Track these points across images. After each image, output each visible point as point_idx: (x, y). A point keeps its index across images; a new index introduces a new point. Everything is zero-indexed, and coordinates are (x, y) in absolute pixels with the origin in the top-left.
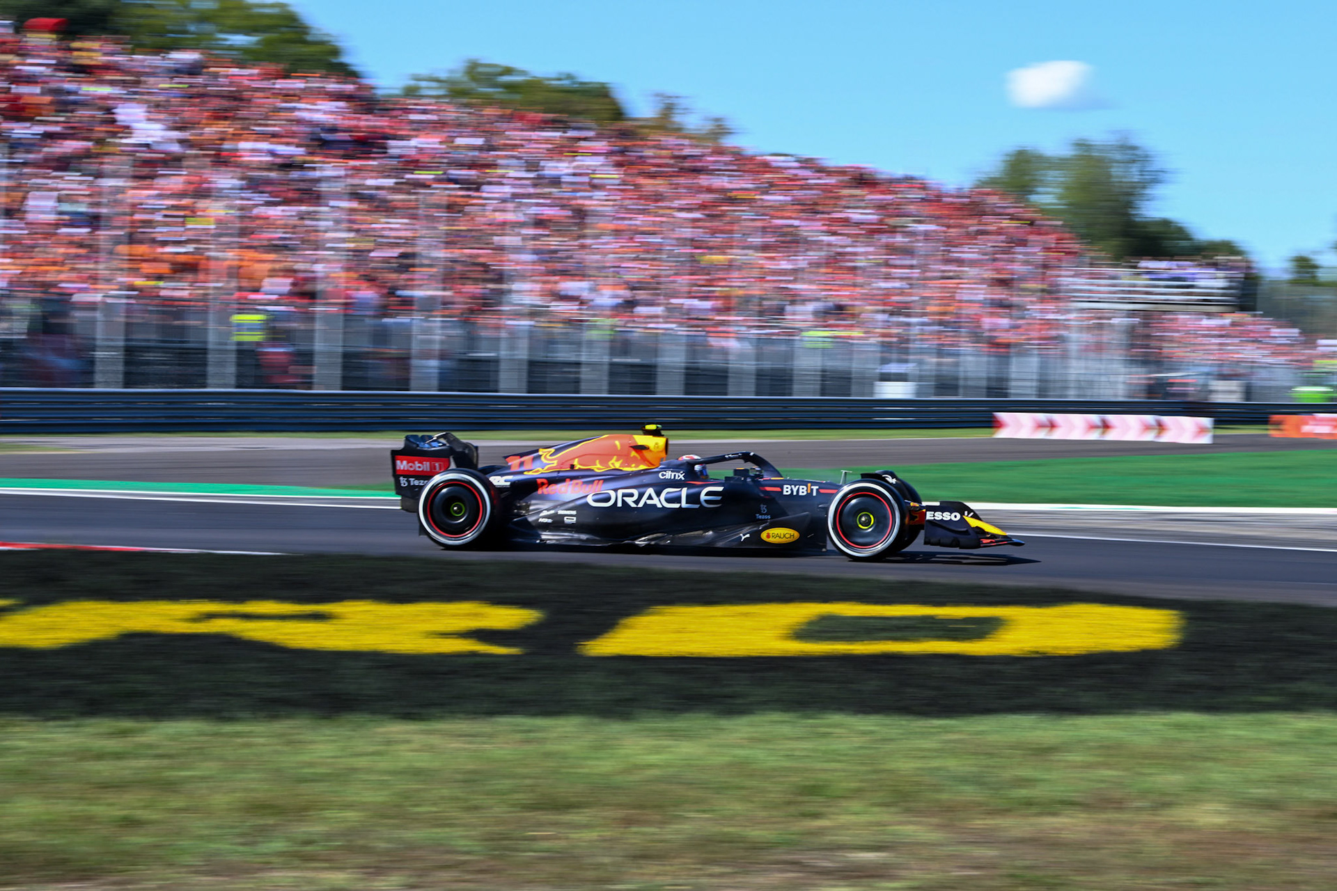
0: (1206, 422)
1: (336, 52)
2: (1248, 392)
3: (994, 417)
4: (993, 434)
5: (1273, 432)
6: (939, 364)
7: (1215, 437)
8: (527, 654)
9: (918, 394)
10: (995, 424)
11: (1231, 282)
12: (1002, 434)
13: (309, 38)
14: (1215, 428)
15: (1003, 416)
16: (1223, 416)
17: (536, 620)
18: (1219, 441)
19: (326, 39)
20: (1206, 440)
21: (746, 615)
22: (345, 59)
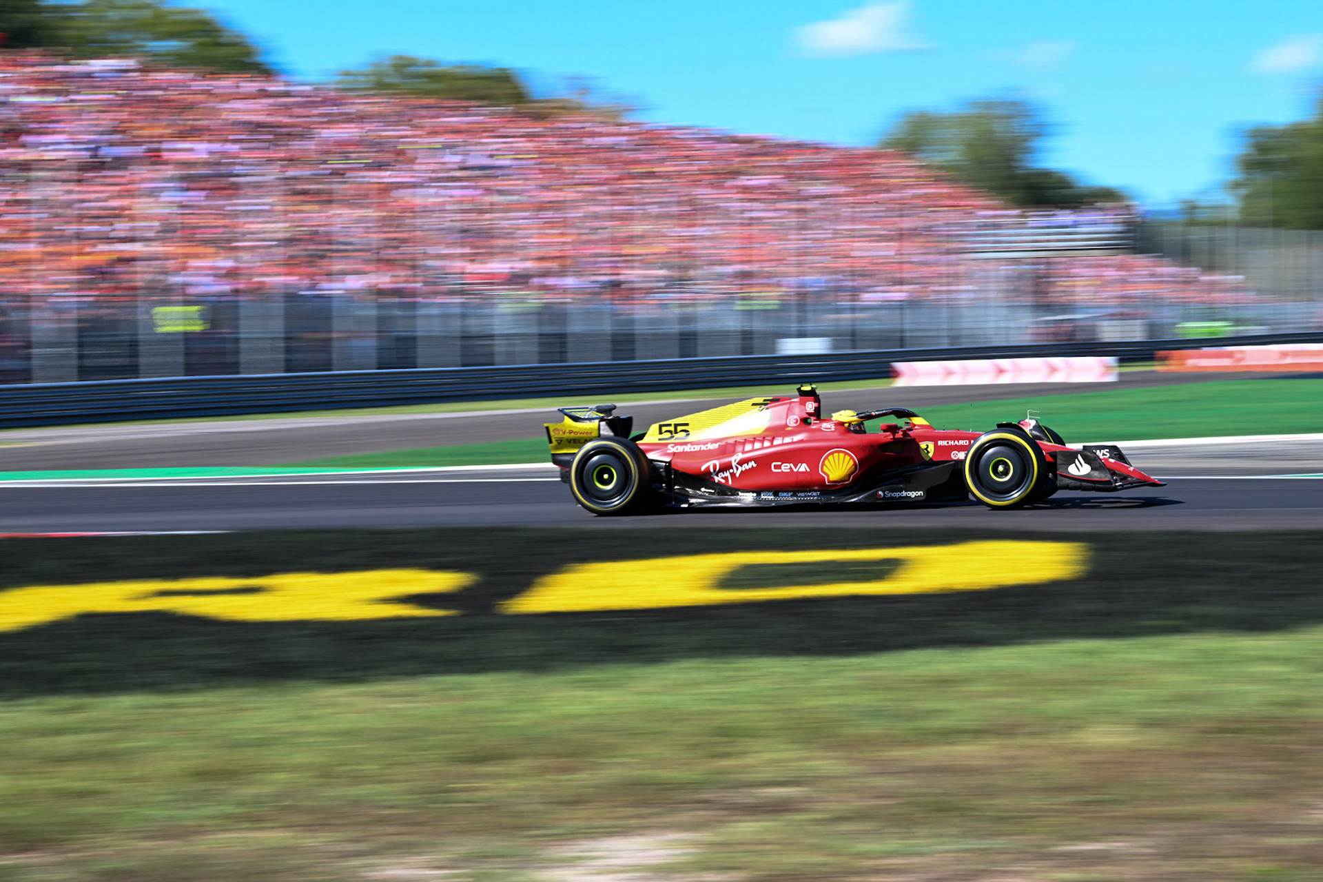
0: (1110, 360)
1: (249, 53)
2: (1152, 327)
3: (892, 367)
4: (891, 383)
5: (1158, 367)
6: (853, 320)
7: (1121, 374)
8: (464, 616)
9: (835, 348)
10: (893, 374)
11: (1129, 226)
12: (900, 383)
13: (222, 40)
14: (1120, 366)
15: (900, 366)
16: (1126, 353)
17: (473, 583)
18: (1124, 379)
19: (238, 40)
20: (1111, 378)
21: (674, 567)
22: (260, 59)
